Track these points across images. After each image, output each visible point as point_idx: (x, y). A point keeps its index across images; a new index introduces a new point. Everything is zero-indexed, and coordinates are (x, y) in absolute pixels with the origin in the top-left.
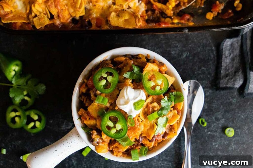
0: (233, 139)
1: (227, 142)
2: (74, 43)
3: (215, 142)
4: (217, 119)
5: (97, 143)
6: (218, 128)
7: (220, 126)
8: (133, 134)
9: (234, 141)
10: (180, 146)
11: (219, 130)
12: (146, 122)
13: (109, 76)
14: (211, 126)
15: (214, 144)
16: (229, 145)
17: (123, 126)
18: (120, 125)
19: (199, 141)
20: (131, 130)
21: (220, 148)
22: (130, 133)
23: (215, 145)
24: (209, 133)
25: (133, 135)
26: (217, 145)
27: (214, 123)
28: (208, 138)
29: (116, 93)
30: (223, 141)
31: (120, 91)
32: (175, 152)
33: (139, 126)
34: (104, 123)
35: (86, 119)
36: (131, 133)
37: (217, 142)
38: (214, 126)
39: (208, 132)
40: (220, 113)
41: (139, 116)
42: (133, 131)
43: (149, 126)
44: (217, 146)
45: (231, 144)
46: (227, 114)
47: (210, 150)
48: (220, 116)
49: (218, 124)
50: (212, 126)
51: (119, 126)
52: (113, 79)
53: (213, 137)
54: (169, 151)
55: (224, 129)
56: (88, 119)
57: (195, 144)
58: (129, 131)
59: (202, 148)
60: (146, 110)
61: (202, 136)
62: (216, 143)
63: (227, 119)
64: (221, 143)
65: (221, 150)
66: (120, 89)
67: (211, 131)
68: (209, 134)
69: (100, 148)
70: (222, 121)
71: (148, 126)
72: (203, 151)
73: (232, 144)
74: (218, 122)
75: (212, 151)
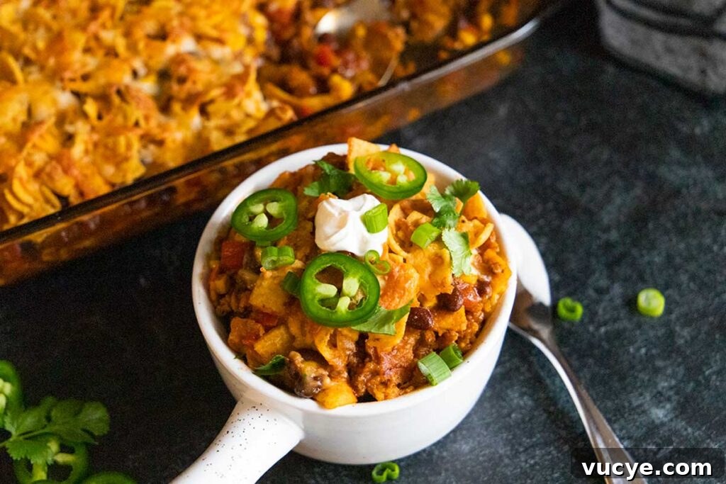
0: (673, 316)
1: (661, 332)
2: (142, 281)
3: (631, 343)
4: (601, 291)
5: (315, 379)
6: (615, 308)
7: (618, 301)
8: (398, 300)
9: (678, 319)
10: (551, 395)
11: (623, 313)
12: (415, 257)
13: (268, 205)
14: (597, 313)
15: (631, 350)
16: (671, 335)
17: (361, 278)
18: (354, 277)
19: (591, 361)
20: (389, 294)
21: (654, 351)
22: (390, 299)
23: (638, 349)
24: (603, 330)
25: (399, 302)
26: (641, 348)
27: (598, 302)
28: (607, 342)
29: (305, 228)
30: (652, 333)
31: (313, 220)
32: (545, 415)
33: (403, 272)
34: (310, 296)
35: (257, 338)
36: (393, 299)
37: (636, 341)
38: (604, 309)
39: (598, 328)
40: (597, 275)
41: (391, 251)
42: (394, 291)
43: (429, 264)
44: (643, 351)
45: (676, 332)
46: (617, 269)
47: (633, 367)
48: (603, 283)
49: (611, 300)
50: (600, 312)
51: (351, 285)
52: (282, 204)
53: (619, 334)
54: (527, 419)
55: (631, 303)
56: (262, 332)
57: (585, 370)
58: (386, 297)
59: (608, 371)
60: (400, 234)
61: (591, 346)
62: (636, 345)
63: (626, 280)
64: (646, 340)
65: (659, 355)
66: (310, 215)
67: (605, 324)
68: (606, 332)
69: (331, 394)
70: (617, 290)
71: (426, 263)
72: (616, 378)
73: (678, 328)
74: (607, 297)
75: (639, 367)
